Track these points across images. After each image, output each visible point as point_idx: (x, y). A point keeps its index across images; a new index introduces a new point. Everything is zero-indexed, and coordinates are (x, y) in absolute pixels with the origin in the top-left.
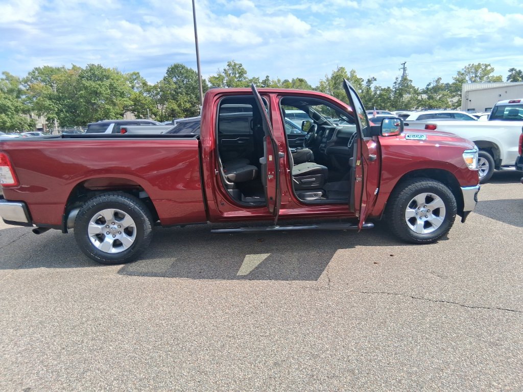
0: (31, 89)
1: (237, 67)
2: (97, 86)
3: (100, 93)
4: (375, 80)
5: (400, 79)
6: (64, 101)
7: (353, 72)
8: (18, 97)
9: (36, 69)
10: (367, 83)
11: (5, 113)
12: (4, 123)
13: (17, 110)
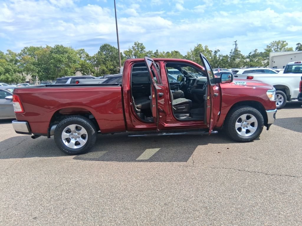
0: (23, 59)
1: (140, 45)
2: (61, 57)
3: (62, 61)
4: (219, 51)
5: (233, 50)
6: (42, 66)
7: (206, 47)
8: (15, 64)
9: (26, 48)
10: (214, 53)
11: (8, 73)
12: (8, 78)
13: (15, 72)
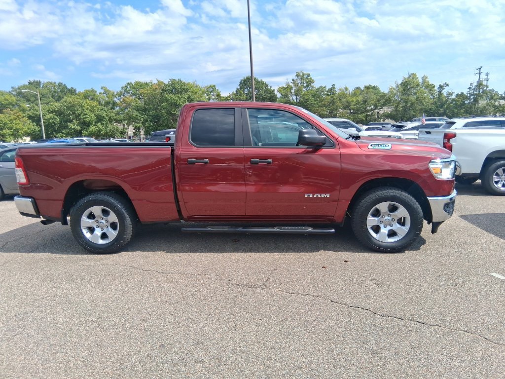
0: (124, 101)
1: (305, 76)
2: (177, 98)
3: (180, 105)
4: (448, 85)
5: (475, 84)
6: (149, 112)
7: (424, 78)
8: (113, 108)
9: (128, 84)
10: (438, 88)
11: (101, 122)
12: (100, 131)
13: (110, 120)
